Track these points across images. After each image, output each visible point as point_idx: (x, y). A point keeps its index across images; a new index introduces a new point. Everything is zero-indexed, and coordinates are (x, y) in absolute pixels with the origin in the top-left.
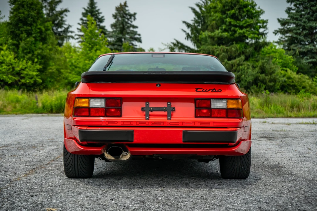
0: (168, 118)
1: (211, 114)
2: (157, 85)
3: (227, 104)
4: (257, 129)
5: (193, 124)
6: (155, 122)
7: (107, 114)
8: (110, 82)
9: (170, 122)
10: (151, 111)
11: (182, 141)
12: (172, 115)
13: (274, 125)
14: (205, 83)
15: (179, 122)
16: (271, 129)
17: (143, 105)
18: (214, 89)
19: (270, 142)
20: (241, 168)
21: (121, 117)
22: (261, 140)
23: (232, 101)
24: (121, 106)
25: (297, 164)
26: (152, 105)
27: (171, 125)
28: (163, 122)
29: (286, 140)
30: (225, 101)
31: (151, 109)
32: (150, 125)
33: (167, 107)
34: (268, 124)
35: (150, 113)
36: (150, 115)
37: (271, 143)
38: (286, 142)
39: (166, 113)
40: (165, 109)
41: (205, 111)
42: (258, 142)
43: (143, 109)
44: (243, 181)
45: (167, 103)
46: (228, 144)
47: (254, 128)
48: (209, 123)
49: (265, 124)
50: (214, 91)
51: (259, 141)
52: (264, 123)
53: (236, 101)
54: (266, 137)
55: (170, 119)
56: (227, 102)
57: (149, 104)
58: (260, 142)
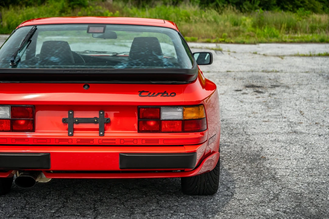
0: (100, 134)
1: (160, 127)
2: (84, 86)
3: (183, 114)
4: (245, 68)
5: (135, 142)
6: (81, 139)
7: (14, 128)
8: (18, 82)
9: (104, 140)
10: (77, 123)
11: (119, 167)
12: (105, 130)
13: (266, 59)
14: (153, 82)
15: (115, 140)
16: (261, 67)
17: (65, 114)
18: (165, 92)
19: (255, 96)
20: (206, 185)
21: (34, 132)
22: (246, 92)
23: (190, 109)
24: (34, 116)
25: (284, 150)
26: (78, 115)
27: (104, 143)
28: (92, 140)
29: (275, 92)
30: (180, 110)
31: (77, 120)
32: (75, 143)
33: (98, 117)
34: (259, 56)
35: (76, 126)
36: (74, 129)
37: (257, 100)
38: (275, 96)
39: (97, 126)
40: (96, 120)
41: (152, 123)
42: (243, 96)
43: (64, 120)
44: (208, 202)
45: (99, 111)
46: (184, 170)
47: (241, 66)
48: (157, 140)
49: (256, 55)
50: (166, 95)
51: (243, 94)
52: (254, 55)
53: (197, 108)
54: (253, 86)
55: (103, 135)
56: (184, 110)
57: (73, 113)
58: (245, 95)
